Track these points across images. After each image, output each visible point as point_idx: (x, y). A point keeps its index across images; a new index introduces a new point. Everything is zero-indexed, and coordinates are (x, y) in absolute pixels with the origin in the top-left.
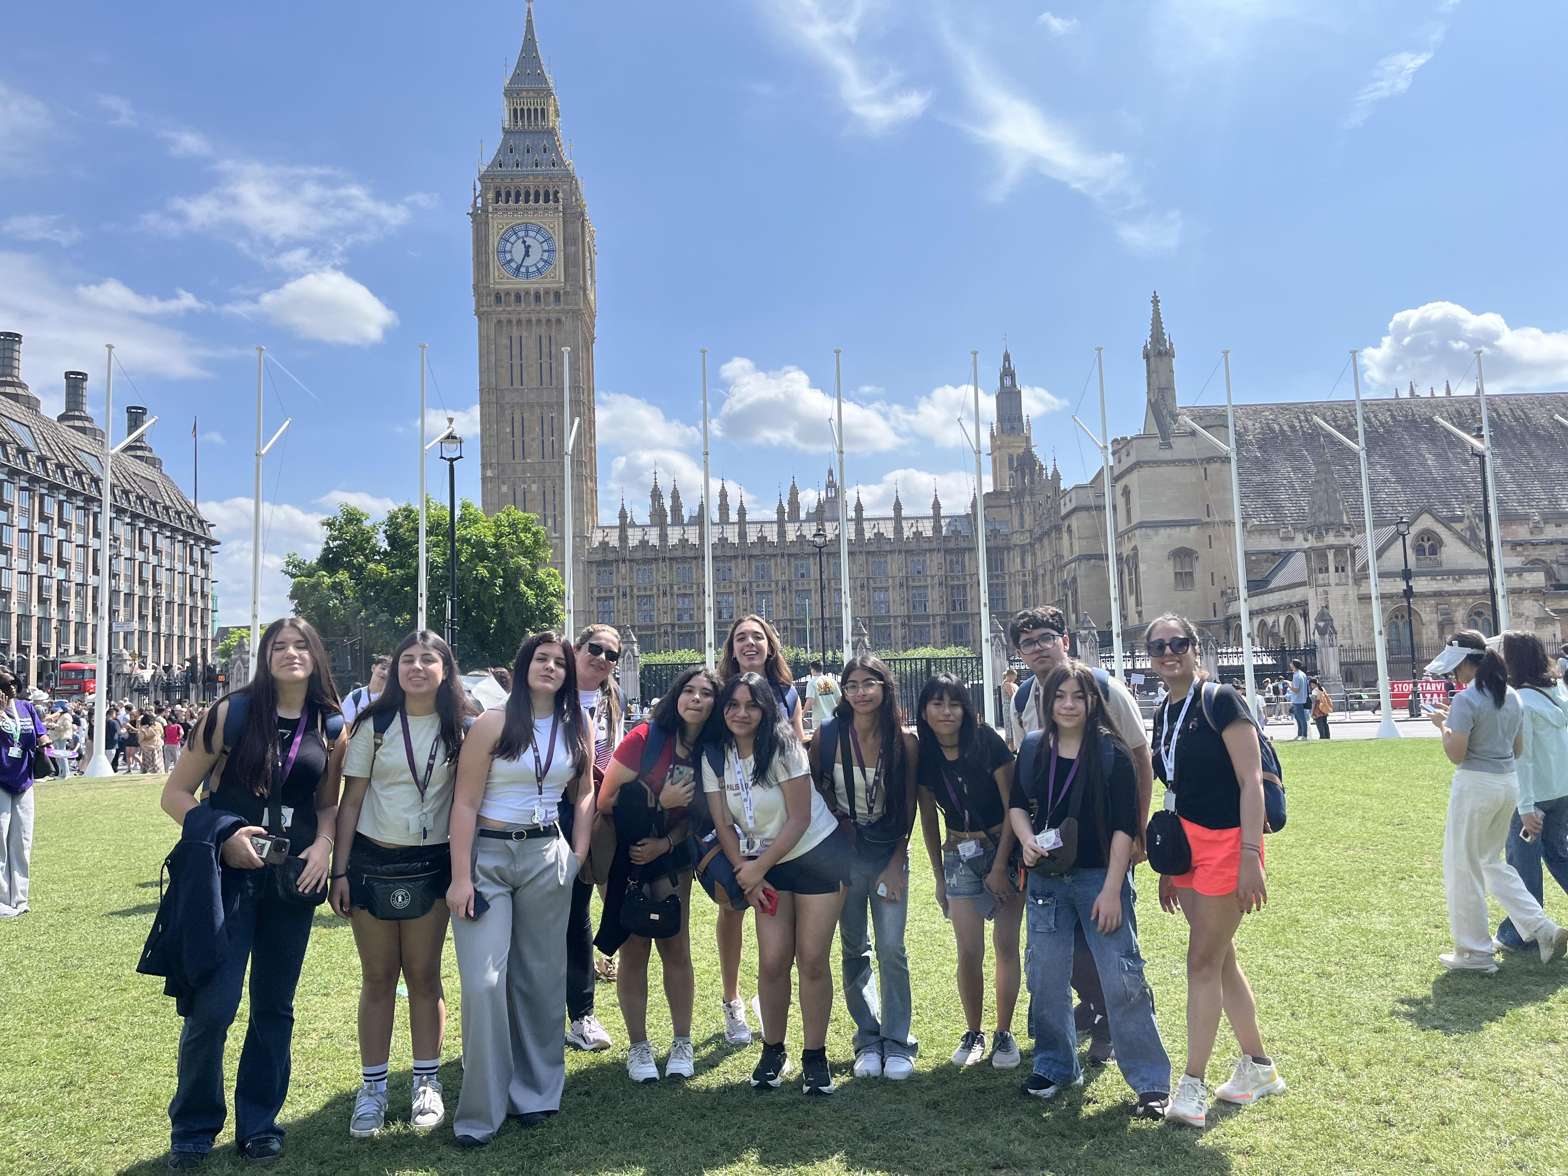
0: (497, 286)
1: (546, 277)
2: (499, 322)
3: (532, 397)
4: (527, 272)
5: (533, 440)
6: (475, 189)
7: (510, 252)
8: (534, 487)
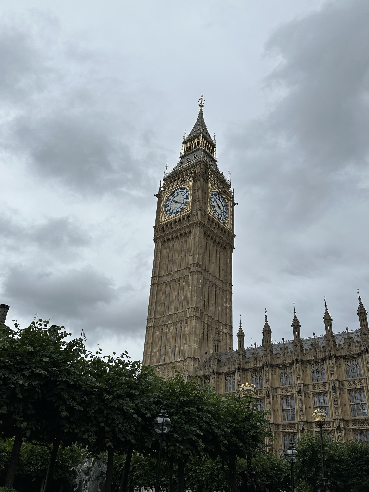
0: (162, 223)
1: (184, 210)
2: (164, 241)
3: (175, 276)
4: (176, 211)
5: (173, 301)
6: (160, 184)
7: (170, 205)
8: (171, 329)
